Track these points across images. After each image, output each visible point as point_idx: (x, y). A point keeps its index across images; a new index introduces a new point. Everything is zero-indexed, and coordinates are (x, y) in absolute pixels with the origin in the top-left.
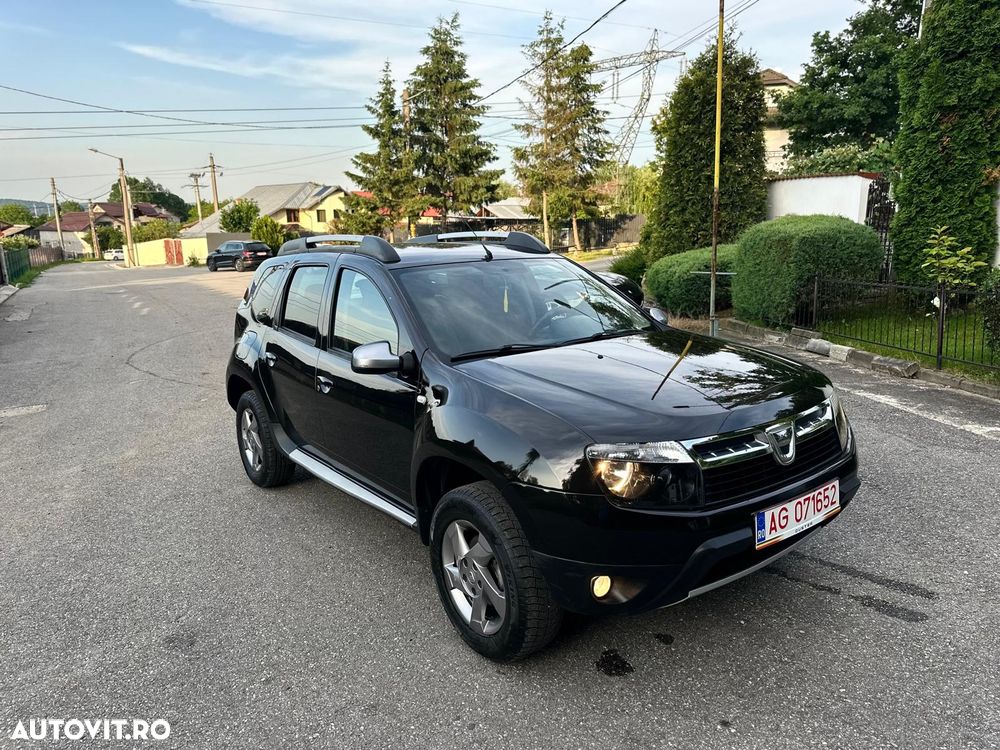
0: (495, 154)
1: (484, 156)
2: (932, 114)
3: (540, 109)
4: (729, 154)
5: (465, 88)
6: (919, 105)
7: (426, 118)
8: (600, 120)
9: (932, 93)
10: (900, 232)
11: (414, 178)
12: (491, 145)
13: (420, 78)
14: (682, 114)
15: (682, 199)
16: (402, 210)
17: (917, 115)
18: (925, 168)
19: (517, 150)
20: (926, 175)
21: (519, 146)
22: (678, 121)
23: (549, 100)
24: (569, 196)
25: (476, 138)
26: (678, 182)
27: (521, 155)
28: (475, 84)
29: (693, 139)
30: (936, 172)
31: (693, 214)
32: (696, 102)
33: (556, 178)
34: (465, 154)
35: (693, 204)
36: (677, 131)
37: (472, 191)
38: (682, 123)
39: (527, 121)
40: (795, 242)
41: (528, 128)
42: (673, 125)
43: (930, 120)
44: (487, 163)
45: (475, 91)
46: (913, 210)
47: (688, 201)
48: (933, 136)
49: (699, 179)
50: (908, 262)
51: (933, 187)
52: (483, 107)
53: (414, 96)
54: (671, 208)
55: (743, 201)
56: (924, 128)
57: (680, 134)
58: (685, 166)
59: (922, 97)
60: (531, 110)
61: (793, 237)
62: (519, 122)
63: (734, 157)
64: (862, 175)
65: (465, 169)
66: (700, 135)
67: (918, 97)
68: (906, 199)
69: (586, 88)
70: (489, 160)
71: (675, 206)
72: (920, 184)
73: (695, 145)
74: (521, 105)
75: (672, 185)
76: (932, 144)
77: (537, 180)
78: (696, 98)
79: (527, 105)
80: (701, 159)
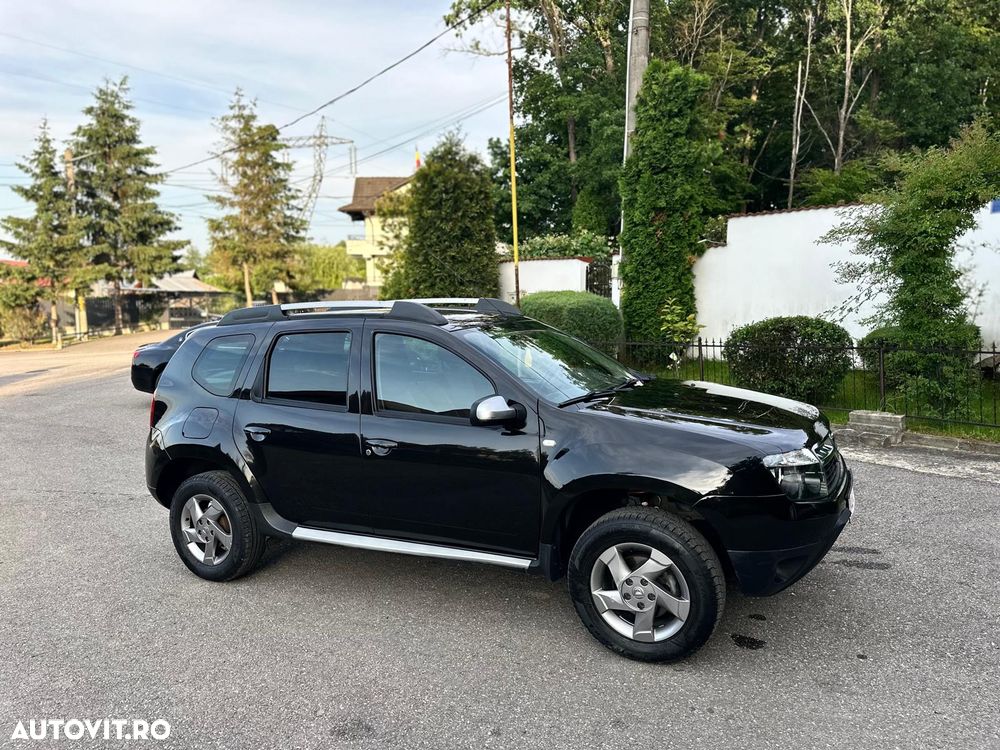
0: (178, 224)
1: (165, 225)
2: (648, 213)
3: (234, 181)
4: (467, 237)
5: (138, 154)
6: (637, 206)
7: (95, 182)
8: (293, 197)
9: (647, 197)
10: (631, 304)
11: (82, 247)
12: (172, 215)
13: (84, 139)
14: (423, 200)
15: (430, 275)
16: (69, 280)
17: (637, 213)
18: (647, 255)
19: (212, 221)
20: (648, 260)
21: (214, 218)
22: (421, 205)
23: (244, 174)
24: (275, 268)
25: (155, 206)
26: (426, 260)
27: (216, 226)
28: (150, 151)
29: (435, 223)
30: (655, 258)
31: (442, 289)
32: (436, 190)
33: (258, 251)
34: (145, 222)
35: (441, 280)
36: (420, 215)
37: (154, 261)
38: (424, 208)
39: (219, 193)
40: (565, 313)
41: (221, 200)
42: (416, 209)
43: (648, 218)
44: (168, 232)
45: (152, 158)
46: (641, 287)
47: (436, 278)
48: (651, 229)
49: (445, 258)
50: (639, 328)
51: (653, 269)
52: (161, 175)
53: (77, 158)
54: (420, 283)
55: (483, 278)
56: (643, 224)
57: (423, 218)
58: (430, 246)
59: (640, 200)
60: (224, 181)
61: (561, 308)
62: (211, 194)
63: (471, 240)
64: (580, 258)
65: (143, 238)
66: (442, 220)
67: (636, 199)
68: (634, 278)
69: (277, 166)
70: (170, 230)
71: (425, 281)
72: (644, 267)
73: (439, 229)
74: (214, 177)
75: (420, 263)
76: (650, 235)
77: (238, 252)
78: (435, 187)
79: (220, 176)
80: (445, 241)
